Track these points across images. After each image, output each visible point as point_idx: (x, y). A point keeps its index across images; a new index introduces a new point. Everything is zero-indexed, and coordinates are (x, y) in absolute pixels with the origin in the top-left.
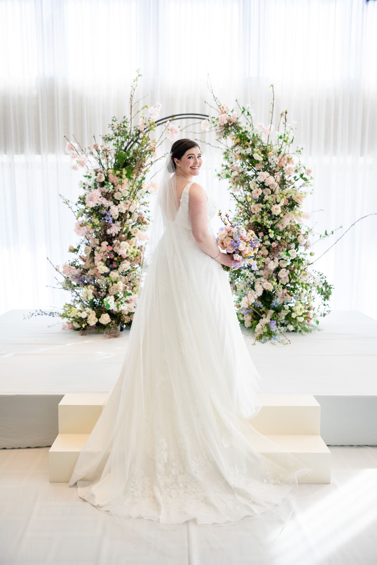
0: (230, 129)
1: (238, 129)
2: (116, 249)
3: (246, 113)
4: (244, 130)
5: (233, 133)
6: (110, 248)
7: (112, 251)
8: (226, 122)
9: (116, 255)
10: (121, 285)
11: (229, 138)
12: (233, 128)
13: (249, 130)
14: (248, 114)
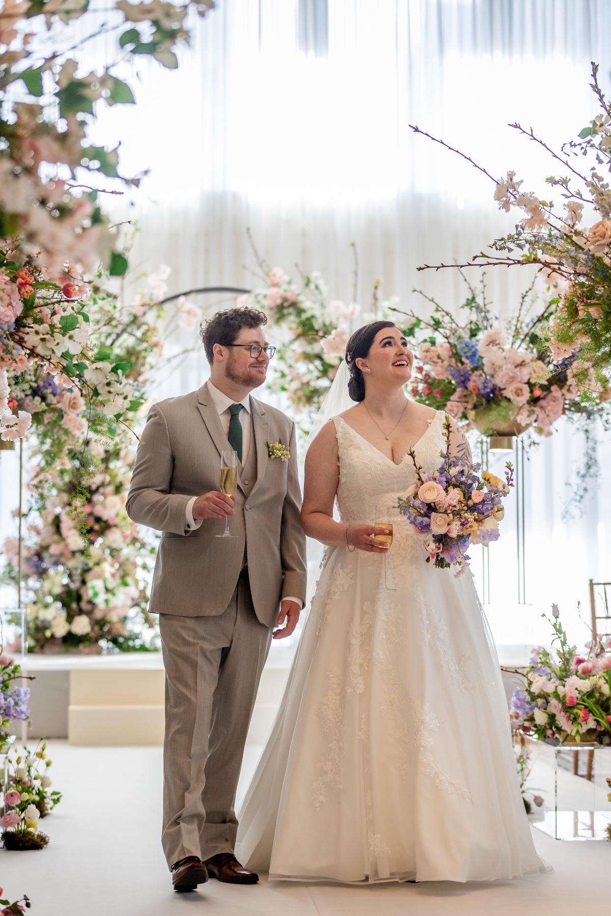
0: (285, 311)
1: (300, 312)
2: (99, 511)
3: (312, 286)
4: (308, 314)
5: (292, 318)
6: (87, 509)
7: (91, 514)
8: (279, 301)
9: (98, 520)
10: (108, 568)
11: (284, 325)
12: (291, 310)
13: (317, 312)
14: (317, 287)
